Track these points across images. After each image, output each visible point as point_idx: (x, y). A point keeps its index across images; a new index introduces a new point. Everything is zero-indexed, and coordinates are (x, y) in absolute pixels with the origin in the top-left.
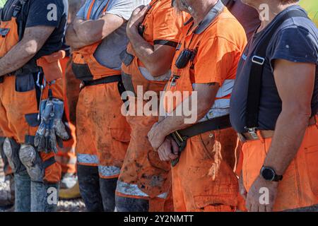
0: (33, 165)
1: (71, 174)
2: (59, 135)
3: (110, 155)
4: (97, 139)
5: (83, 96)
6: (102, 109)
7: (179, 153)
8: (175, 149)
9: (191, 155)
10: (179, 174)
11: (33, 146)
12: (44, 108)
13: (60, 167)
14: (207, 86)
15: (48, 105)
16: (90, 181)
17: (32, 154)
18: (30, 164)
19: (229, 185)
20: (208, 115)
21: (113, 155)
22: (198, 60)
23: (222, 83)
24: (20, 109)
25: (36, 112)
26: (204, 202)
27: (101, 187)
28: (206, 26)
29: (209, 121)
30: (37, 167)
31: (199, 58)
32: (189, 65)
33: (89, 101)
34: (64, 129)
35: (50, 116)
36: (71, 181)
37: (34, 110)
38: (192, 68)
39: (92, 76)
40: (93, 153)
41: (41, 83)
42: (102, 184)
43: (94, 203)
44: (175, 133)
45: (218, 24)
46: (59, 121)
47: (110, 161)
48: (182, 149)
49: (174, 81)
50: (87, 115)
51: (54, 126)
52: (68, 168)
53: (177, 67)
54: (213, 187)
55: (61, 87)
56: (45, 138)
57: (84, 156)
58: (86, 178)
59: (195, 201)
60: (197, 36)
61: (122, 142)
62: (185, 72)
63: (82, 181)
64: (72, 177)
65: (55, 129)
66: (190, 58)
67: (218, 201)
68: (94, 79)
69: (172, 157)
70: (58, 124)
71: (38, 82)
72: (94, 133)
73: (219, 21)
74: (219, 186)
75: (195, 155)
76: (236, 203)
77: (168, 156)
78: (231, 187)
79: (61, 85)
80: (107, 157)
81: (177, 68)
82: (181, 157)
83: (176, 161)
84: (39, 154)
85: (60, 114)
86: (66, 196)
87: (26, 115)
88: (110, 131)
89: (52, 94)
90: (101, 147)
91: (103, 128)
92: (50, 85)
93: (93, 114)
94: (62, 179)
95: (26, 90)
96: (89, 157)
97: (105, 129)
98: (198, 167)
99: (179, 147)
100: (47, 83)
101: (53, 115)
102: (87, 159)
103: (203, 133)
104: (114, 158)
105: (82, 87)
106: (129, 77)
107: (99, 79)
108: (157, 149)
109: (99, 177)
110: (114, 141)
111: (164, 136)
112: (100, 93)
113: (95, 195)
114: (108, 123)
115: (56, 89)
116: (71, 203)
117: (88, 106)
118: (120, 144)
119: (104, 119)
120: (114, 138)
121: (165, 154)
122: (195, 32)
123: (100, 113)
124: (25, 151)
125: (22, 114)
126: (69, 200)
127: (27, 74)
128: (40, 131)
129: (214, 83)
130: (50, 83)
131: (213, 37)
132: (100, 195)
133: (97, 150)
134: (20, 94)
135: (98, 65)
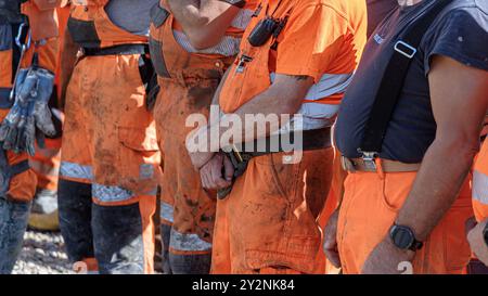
2: (40, 126)
3: (113, 168)
4: (95, 142)
6: (108, 95)
7: (234, 179)
8: (229, 171)
9: (252, 184)
10: (227, 210)
12: (23, 82)
13: (35, 177)
14: (294, 80)
15: (29, 77)
16: (76, 206)
19: (304, 240)
21: (119, 169)
22: (286, 37)
23: (319, 78)
25: (9, 86)
26: (261, 261)
27: (93, 218)
31: (288, 34)
32: (270, 43)
33: (89, 80)
34: (49, 119)
35: (29, 96)
36: (49, 203)
37: (5, 82)
38: (274, 47)
39: (99, 42)
40: (85, 162)
41: (23, 41)
42: (95, 214)
43: (79, 242)
46: (43, 106)
47: (111, 177)
48: (239, 172)
49: (242, 65)
50: (82, 101)
51: (34, 112)
52: (49, 181)
54: (278, 240)
55: (53, 51)
56: (17, 129)
57: (71, 166)
58: (69, 202)
59: (247, 258)
61: (135, 150)
62: (262, 53)
63: (64, 205)
65: (35, 116)
66: (273, 31)
67: (283, 263)
68: (102, 46)
69: (222, 184)
70: (41, 110)
71: (18, 39)
72: (91, 131)
74: (289, 238)
75: (258, 184)
77: (216, 182)
78: (308, 243)
79: (55, 48)
80: (108, 171)
81: (249, 45)
82: (235, 186)
83: (228, 191)
85: (46, 95)
86: (39, 226)
88: (116, 131)
89: (37, 62)
90: (100, 154)
91: (107, 126)
92: (37, 47)
93: (93, 102)
94: (36, 197)
96: (78, 169)
97: (110, 127)
98: (259, 205)
99: (236, 169)
100: (32, 42)
101: (34, 94)
102: (75, 171)
104: (119, 175)
105: (81, 58)
106: (159, 45)
107: (110, 48)
108: (200, 168)
109: (91, 201)
110: (122, 148)
112: (109, 69)
113: (82, 230)
114: (115, 118)
115: (45, 55)
116: (46, 237)
117: (88, 88)
118: (131, 153)
119: (111, 111)
120: (122, 143)
121: (211, 178)
123: (105, 101)
127: (2, 23)
128: (11, 117)
129: (306, 77)
130: (35, 43)
131: (315, 3)
132: (90, 230)
133: (93, 159)
135: (110, 25)
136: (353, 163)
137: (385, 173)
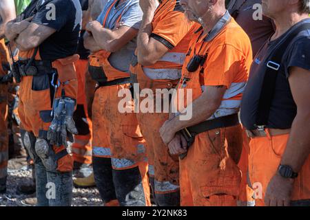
0: (47, 157)
1: (88, 165)
2: (69, 130)
3: (122, 149)
4: (110, 135)
5: (98, 95)
6: (115, 107)
7: (188, 148)
8: (184, 144)
9: (198, 149)
10: (186, 166)
11: (46, 139)
12: (57, 106)
14: (216, 89)
15: (60, 103)
16: (103, 171)
17: (46, 147)
18: (43, 156)
19: (232, 178)
20: (215, 114)
21: (125, 149)
23: (230, 86)
24: (35, 106)
25: (50, 109)
26: (210, 192)
27: (114, 178)
28: (215, 34)
29: (216, 119)
30: (50, 158)
31: (208, 63)
32: (199, 69)
33: (103, 100)
34: (74, 126)
35: (62, 113)
36: (87, 171)
37: (48, 107)
38: (202, 71)
39: (107, 78)
40: (106, 146)
41: (55, 83)
42: (114, 175)
43: (107, 191)
44: (184, 129)
45: (226, 33)
46: (70, 118)
47: (121, 154)
48: (190, 143)
49: (185, 83)
50: (101, 112)
51: (65, 122)
52: (85, 159)
53: (189, 70)
54: (218, 179)
55: (74, 87)
56: (56, 133)
57: (99, 149)
58: (100, 169)
59: (201, 191)
60: (207, 43)
61: (133, 138)
62: (196, 75)
63: (97, 171)
64: (88, 167)
65: (66, 125)
66: (200, 62)
68: (108, 80)
69: (182, 151)
70: (69, 121)
71: (52, 82)
72: (107, 128)
73: (227, 31)
74: (224, 177)
75: (203, 149)
76: (238, 193)
77: (178, 150)
78: (234, 179)
79: (74, 85)
80: (119, 150)
81: (188, 72)
82: (189, 151)
83: (185, 155)
84: (51, 147)
85: (71, 112)
86: (83, 184)
87: (40, 112)
88: (121, 128)
89: (65, 94)
90: (114, 141)
91: (116, 125)
92: (63, 85)
93: (106, 112)
95: (41, 90)
96: (103, 150)
97: (118, 126)
98: (204, 161)
99: (188, 142)
100: (60, 83)
101: (65, 112)
102: (103, 152)
103: (210, 129)
104: (125, 152)
106: (135, 76)
107: (113, 81)
108: (168, 144)
109: (112, 168)
110: (125, 137)
111: (174, 132)
113: (108, 184)
114: (120, 120)
115: (69, 89)
116: (87, 190)
117: (103, 104)
118: (131, 139)
119: (117, 117)
120: (125, 134)
121: (175, 148)
122: (204, 40)
123: (114, 111)
124: (39, 144)
125: (36, 111)
126: (86, 188)
127: (43, 74)
128: (53, 126)
129: (222, 86)
131: (222, 44)
133: (110, 144)
134: (35, 92)
135: (112, 69)
136: (252, 132)
137: (271, 136)
